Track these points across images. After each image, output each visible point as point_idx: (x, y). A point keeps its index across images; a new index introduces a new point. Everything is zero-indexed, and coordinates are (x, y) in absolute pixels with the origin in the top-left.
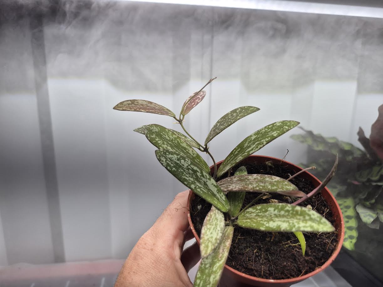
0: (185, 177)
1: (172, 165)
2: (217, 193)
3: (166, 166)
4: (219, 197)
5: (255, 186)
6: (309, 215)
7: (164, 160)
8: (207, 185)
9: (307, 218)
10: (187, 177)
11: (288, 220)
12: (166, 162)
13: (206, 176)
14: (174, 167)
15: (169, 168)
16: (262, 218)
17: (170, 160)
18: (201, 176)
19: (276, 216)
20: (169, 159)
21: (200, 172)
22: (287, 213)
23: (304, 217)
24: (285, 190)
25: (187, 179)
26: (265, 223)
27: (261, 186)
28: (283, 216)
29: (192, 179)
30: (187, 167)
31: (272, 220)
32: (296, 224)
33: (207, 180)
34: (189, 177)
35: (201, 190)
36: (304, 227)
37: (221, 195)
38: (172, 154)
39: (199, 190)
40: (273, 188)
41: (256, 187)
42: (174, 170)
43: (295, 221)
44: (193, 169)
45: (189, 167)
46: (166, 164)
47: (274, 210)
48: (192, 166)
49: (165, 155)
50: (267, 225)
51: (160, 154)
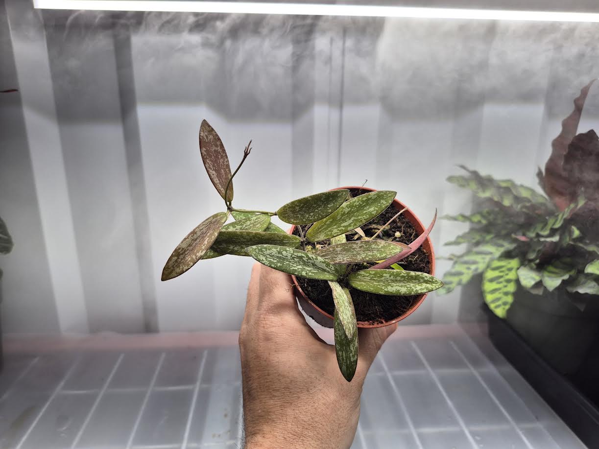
0: (293, 268)
1: (275, 261)
2: (326, 268)
3: (269, 265)
4: (329, 270)
5: (363, 256)
6: (423, 278)
7: (264, 259)
8: (316, 265)
9: (422, 281)
10: (294, 267)
11: (405, 284)
12: (267, 260)
13: (312, 257)
14: (278, 262)
15: (273, 266)
16: (378, 282)
17: (271, 256)
18: (307, 260)
19: (393, 281)
20: (268, 256)
21: (305, 256)
22: (403, 279)
23: (419, 280)
24: (393, 255)
25: (296, 269)
26: (383, 288)
27: (370, 255)
28: (400, 281)
29: (300, 267)
30: (291, 256)
31: (390, 285)
32: (413, 288)
33: (315, 260)
34: (297, 265)
35: (312, 273)
36: (421, 289)
37: (330, 268)
38: (269, 250)
39: (310, 274)
40: (382, 256)
41: (365, 258)
42: (280, 266)
43: (412, 285)
44: (297, 256)
45: (293, 256)
46: (268, 262)
47: (390, 276)
48: (296, 254)
49: (262, 252)
50: (386, 290)
51: (255, 253)
